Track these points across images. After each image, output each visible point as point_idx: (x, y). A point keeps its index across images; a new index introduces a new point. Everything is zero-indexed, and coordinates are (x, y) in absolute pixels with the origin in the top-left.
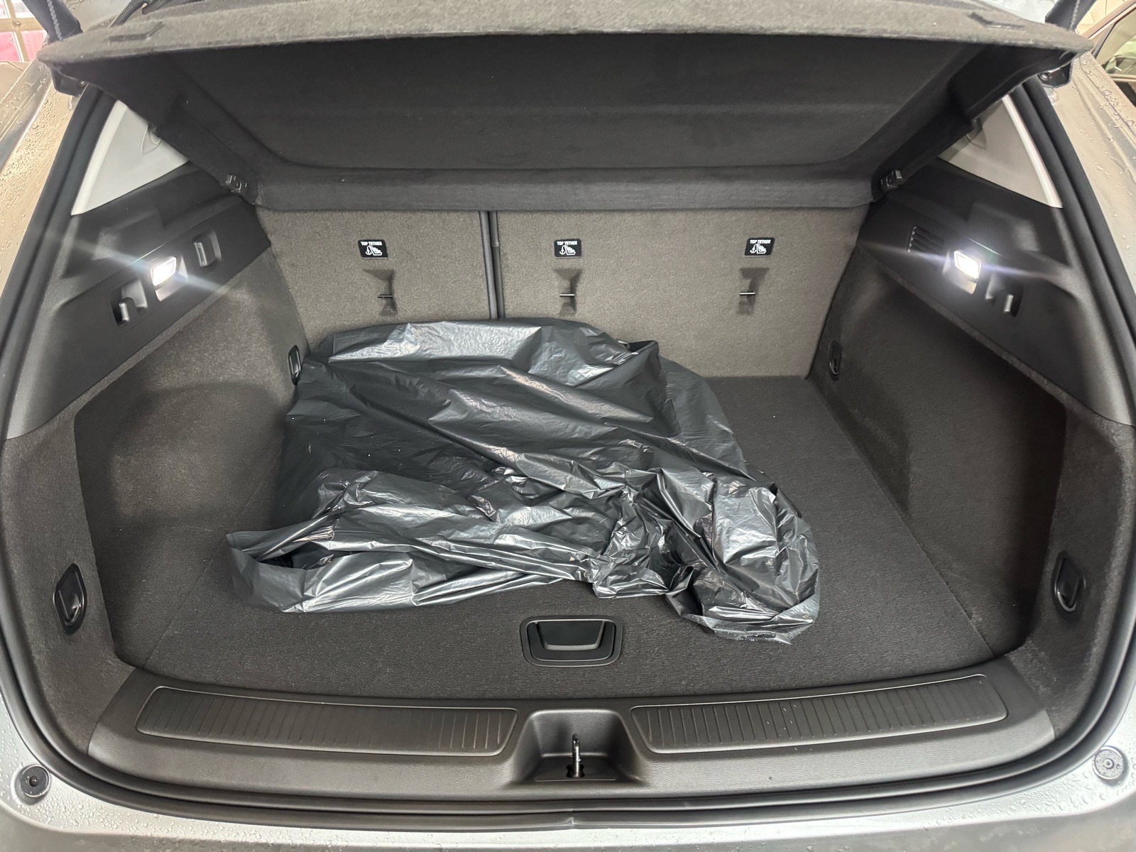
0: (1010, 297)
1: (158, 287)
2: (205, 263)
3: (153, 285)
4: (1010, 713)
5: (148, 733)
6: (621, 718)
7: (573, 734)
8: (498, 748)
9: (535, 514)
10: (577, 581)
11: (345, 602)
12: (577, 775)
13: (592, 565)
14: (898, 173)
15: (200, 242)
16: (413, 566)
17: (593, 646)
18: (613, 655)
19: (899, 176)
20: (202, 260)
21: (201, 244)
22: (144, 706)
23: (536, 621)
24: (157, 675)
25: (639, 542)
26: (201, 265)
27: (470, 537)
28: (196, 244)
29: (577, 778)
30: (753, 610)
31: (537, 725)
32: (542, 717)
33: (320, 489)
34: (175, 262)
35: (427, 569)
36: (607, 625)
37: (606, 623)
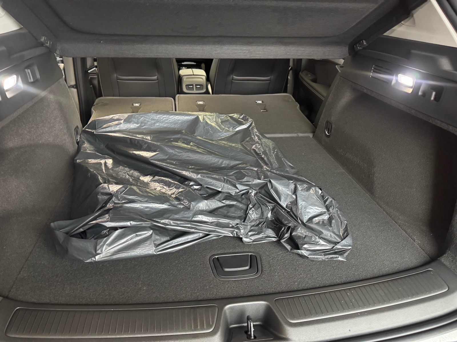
0: (434, 93)
1: (7, 91)
2: (32, 80)
3: (4, 89)
4: (450, 287)
5: (13, 336)
6: (271, 305)
7: (247, 316)
8: (211, 327)
9: (209, 204)
10: (234, 237)
11: (118, 255)
12: (253, 338)
13: (241, 228)
14: (364, 41)
15: (29, 69)
16: (153, 233)
17: (247, 268)
18: (258, 272)
19: (365, 43)
20: (30, 78)
21: (29, 70)
22: (10, 320)
23: (216, 257)
24: (16, 300)
25: (259, 215)
26: (30, 81)
27: (180, 217)
28: (26, 70)
29: (253, 339)
30: (323, 245)
31: (228, 312)
32: (231, 308)
33: (99, 195)
34: (16, 78)
35: (160, 235)
36: (252, 256)
37: (251, 255)
